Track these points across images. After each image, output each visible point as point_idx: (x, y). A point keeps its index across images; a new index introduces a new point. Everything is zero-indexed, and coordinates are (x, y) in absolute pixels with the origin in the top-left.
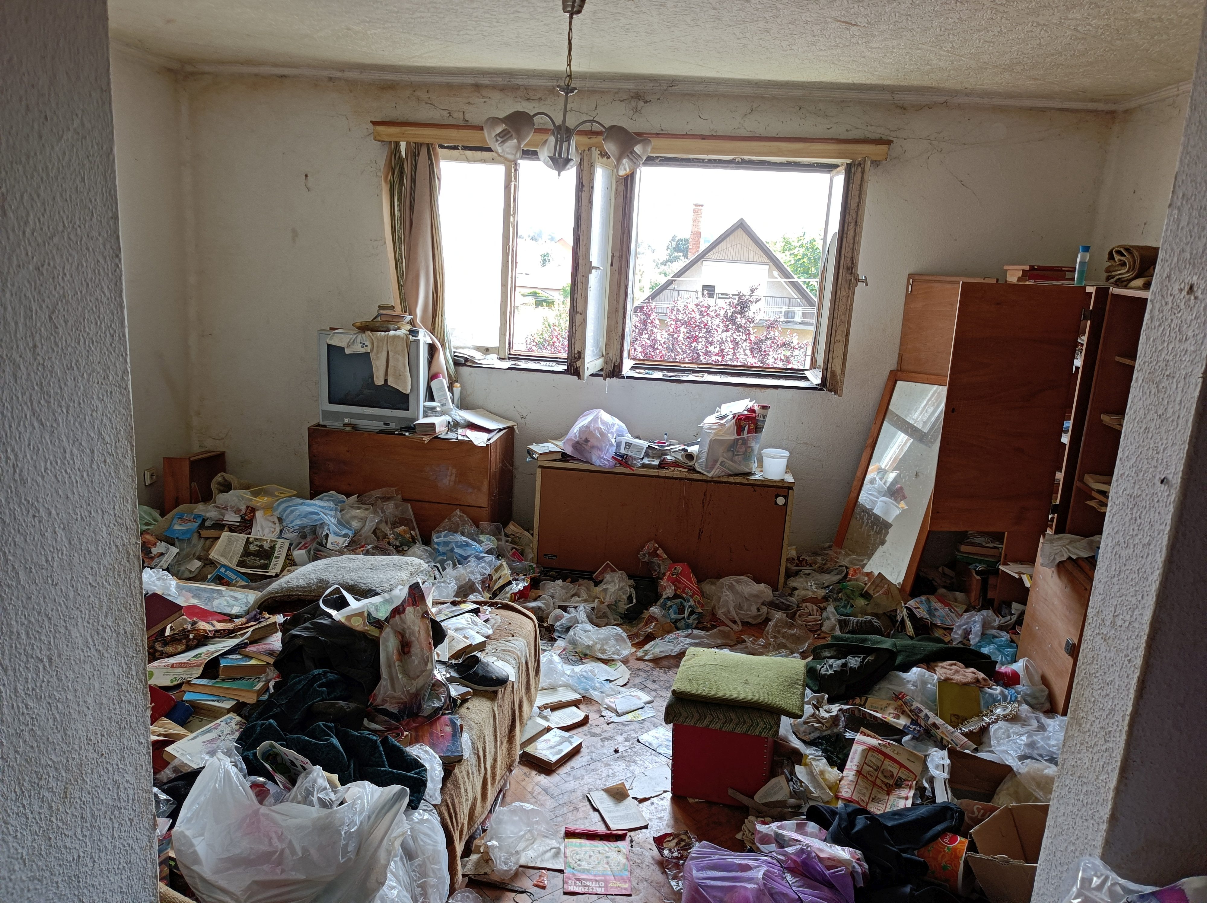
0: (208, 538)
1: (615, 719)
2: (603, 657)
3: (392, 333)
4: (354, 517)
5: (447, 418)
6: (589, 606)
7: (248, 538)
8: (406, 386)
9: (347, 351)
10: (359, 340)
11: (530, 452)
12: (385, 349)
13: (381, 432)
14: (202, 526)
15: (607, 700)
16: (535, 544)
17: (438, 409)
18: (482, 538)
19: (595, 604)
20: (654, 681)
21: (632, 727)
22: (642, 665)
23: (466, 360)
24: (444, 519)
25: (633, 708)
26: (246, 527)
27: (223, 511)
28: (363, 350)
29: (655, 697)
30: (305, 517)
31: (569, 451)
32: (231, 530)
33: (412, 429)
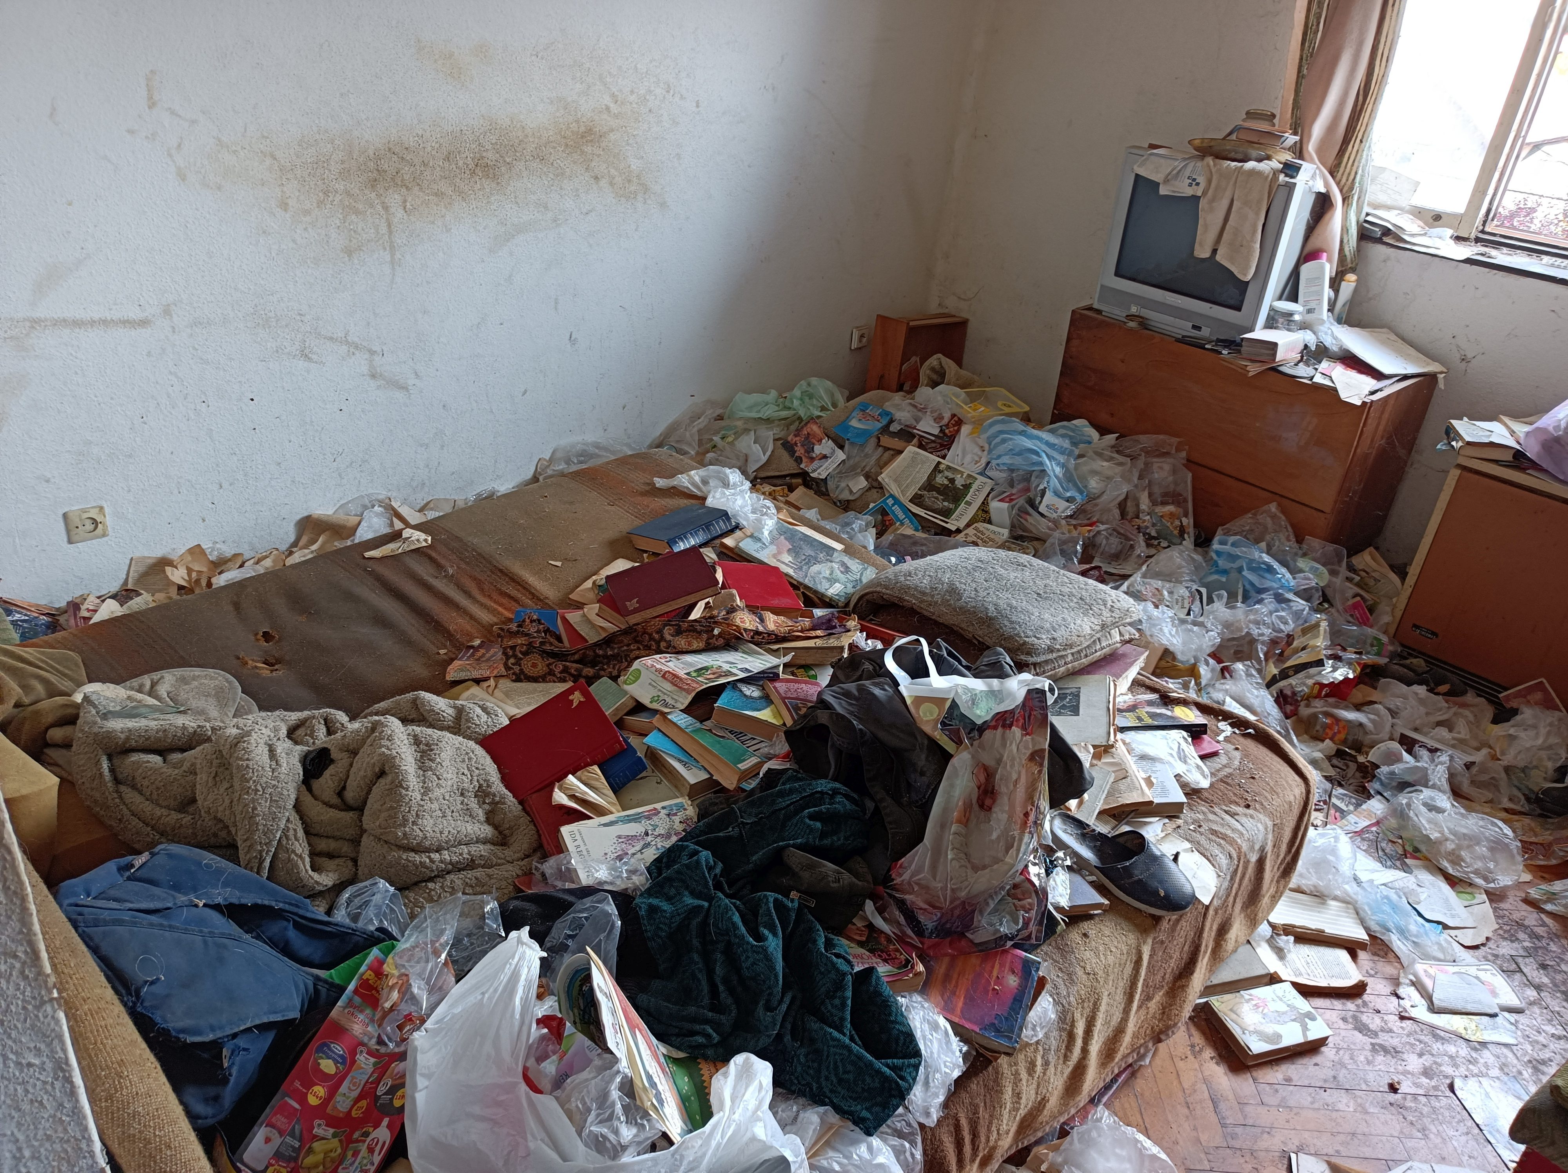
0: (889, 449)
1: (1421, 1012)
2: (1451, 871)
3: (1251, 165)
4: (1095, 473)
5: (1309, 338)
6: (1461, 759)
7: (939, 463)
8: (1247, 268)
9: (1163, 191)
10: (1187, 172)
11: (1450, 433)
12: (1228, 195)
13: (1183, 340)
14: (885, 430)
15: (1421, 968)
16: (1402, 602)
17: (1297, 317)
18: (1301, 563)
19: (1478, 757)
20: (1543, 967)
21: (1452, 1049)
22: (1531, 918)
23: (1387, 232)
24: (1245, 511)
25: (1470, 1008)
26: (942, 445)
27: (920, 414)
28: (1189, 192)
29: (1532, 1003)
30: (1019, 454)
31: (1532, 451)
32: (921, 446)
33: (1234, 345)
